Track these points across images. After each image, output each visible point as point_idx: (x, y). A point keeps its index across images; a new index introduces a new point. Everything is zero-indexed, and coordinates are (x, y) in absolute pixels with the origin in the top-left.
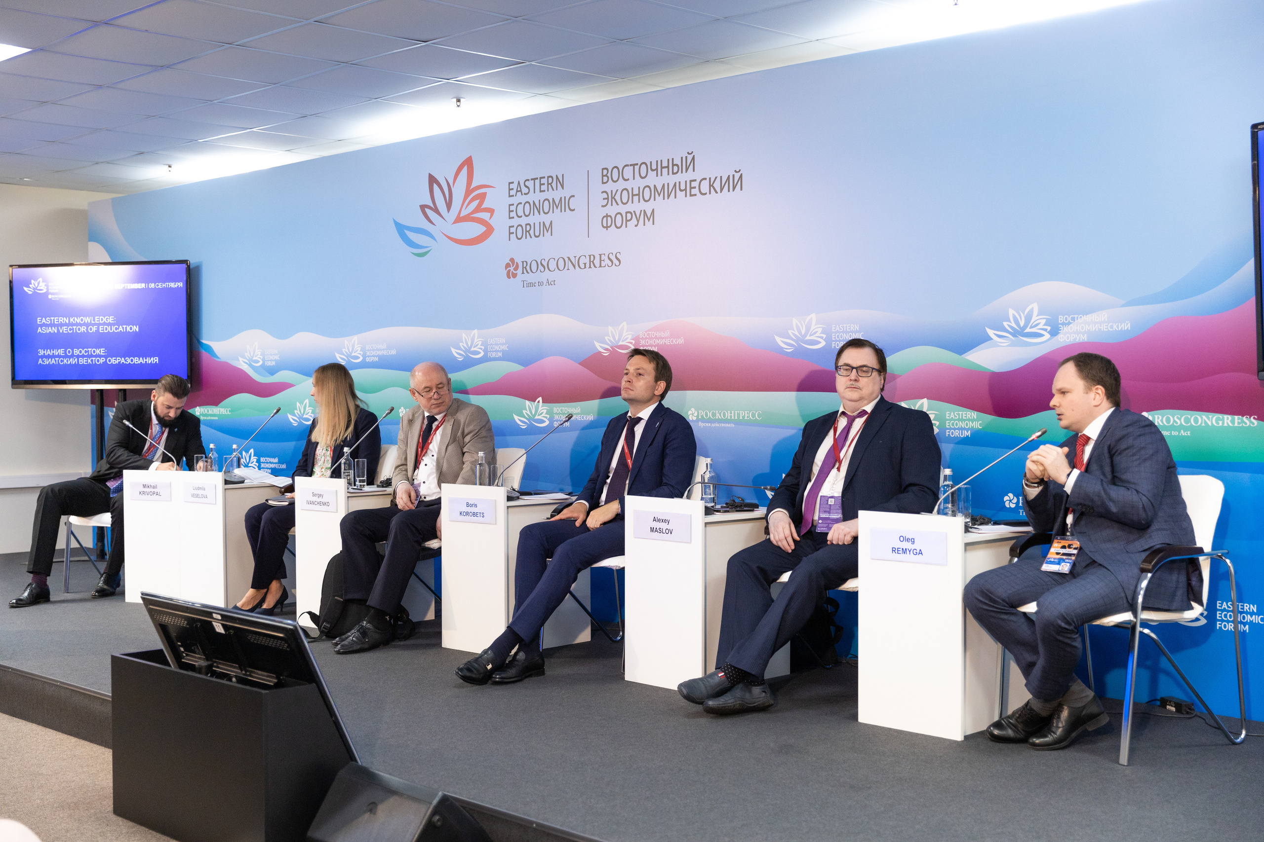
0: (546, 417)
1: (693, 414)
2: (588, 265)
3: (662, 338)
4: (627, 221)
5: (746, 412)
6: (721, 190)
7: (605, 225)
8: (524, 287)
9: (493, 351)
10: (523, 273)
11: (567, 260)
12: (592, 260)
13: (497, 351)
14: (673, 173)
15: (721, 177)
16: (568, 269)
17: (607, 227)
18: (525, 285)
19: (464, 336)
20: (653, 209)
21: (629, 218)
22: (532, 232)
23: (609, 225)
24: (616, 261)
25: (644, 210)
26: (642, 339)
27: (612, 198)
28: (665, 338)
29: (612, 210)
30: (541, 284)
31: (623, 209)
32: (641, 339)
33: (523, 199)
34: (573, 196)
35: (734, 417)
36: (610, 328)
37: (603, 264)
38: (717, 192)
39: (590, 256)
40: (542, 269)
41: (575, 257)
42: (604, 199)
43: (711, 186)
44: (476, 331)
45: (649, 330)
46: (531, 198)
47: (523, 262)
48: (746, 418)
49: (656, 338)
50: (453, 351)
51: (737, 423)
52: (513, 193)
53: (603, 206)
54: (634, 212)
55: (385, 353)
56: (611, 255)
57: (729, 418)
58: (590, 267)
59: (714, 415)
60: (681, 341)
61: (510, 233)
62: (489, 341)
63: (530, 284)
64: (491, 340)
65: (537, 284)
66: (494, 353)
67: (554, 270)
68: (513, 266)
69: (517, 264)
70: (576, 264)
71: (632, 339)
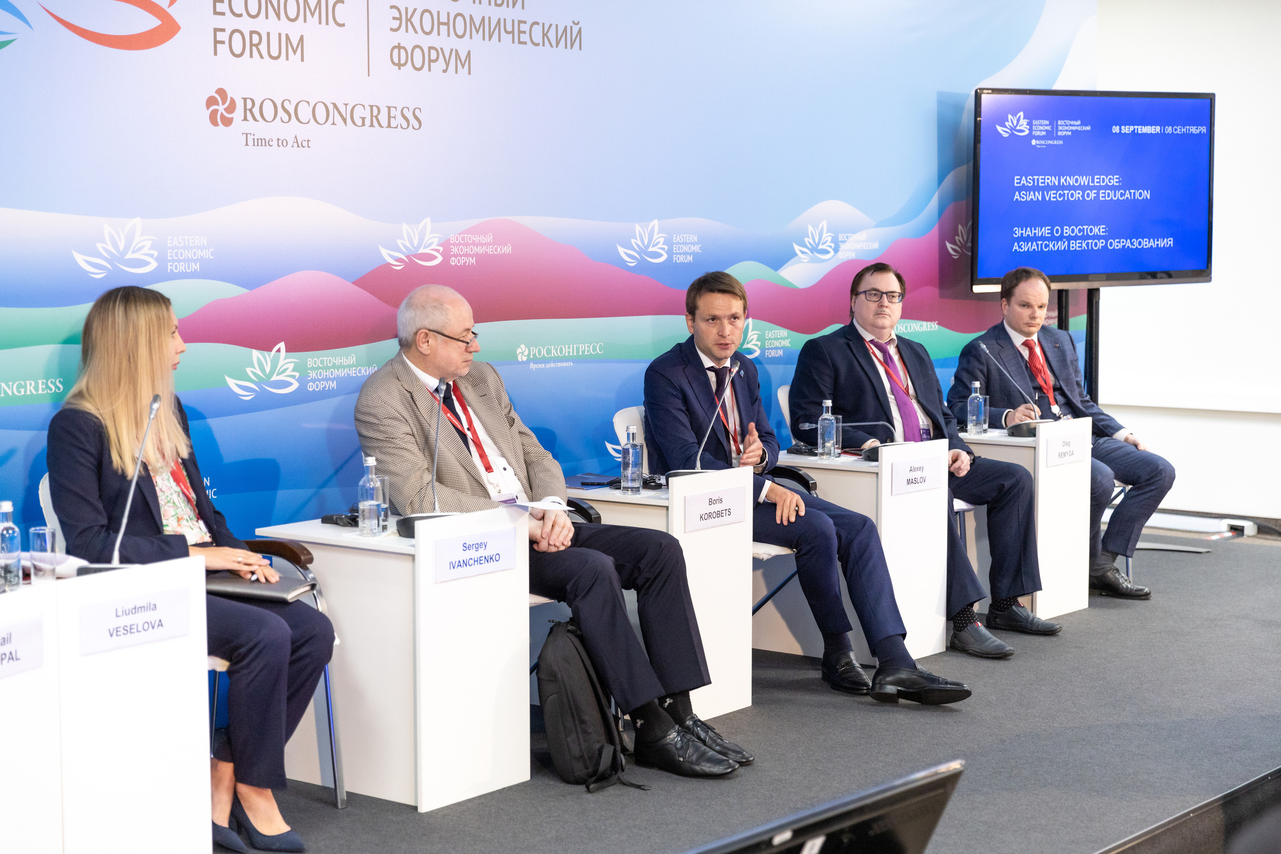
0: (293, 377)
1: (522, 353)
2: (368, 122)
3: (482, 245)
4: (430, 61)
5: (586, 345)
6: (558, 44)
7: (396, 61)
8: (247, 145)
9: (179, 261)
10: (245, 119)
11: (331, 107)
12: (375, 113)
13: (188, 261)
14: (497, 5)
15: (557, 25)
16: (334, 124)
17: (399, 65)
18: (250, 142)
19: (107, 229)
20: (469, 52)
21: (434, 56)
22: (263, 47)
23: (403, 62)
24: (413, 121)
25: (456, 50)
26: (454, 244)
27: (407, 20)
28: (487, 244)
29: (408, 39)
30: (282, 143)
31: (426, 42)
35: (573, 353)
36: (405, 227)
37: (393, 123)
38: (552, 46)
39: (371, 107)
41: (346, 105)
42: (394, 18)
43: (545, 35)
44: (137, 222)
45: (464, 232)
47: (245, 100)
48: (586, 353)
49: (474, 244)
50: (81, 260)
51: (577, 360)
53: (392, 30)
54: (442, 49)
57: (567, 354)
58: (372, 125)
59: (549, 352)
60: (507, 249)
61: (216, 42)
62: (169, 241)
63: (260, 141)
64: (175, 239)
65: (275, 143)
66: (181, 264)
67: (308, 122)
68: (224, 103)
69: (232, 101)
70: (348, 118)
71: (439, 245)
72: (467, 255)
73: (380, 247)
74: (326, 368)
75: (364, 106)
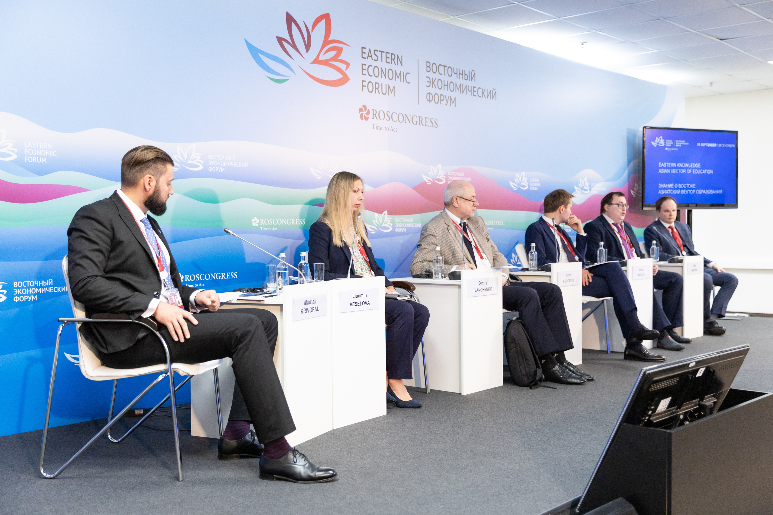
0: (390, 225)
2: (418, 123)
4: (441, 100)
5: (498, 221)
6: (487, 97)
8: (374, 129)
10: (373, 118)
11: (405, 116)
12: (421, 120)
14: (465, 79)
15: (487, 90)
16: (405, 123)
17: (430, 101)
18: (375, 128)
20: (455, 98)
21: (442, 99)
22: (380, 89)
23: (431, 99)
24: (434, 124)
25: (451, 97)
26: (450, 176)
27: (432, 83)
29: (433, 91)
30: (386, 129)
31: (440, 92)
33: (374, 64)
34: (409, 73)
35: (493, 224)
36: (432, 167)
37: (427, 124)
39: (419, 117)
40: (388, 119)
41: (410, 115)
42: (428, 82)
43: (483, 93)
45: (453, 171)
46: (379, 64)
47: (373, 110)
48: (498, 225)
50: (312, 170)
51: (495, 227)
52: (365, 56)
53: (427, 86)
54: (445, 96)
56: (432, 119)
57: (491, 224)
58: (419, 125)
61: (363, 86)
63: (378, 127)
65: (384, 129)
67: (396, 121)
68: (365, 111)
69: (369, 111)
70: (411, 121)
71: (445, 176)
73: (422, 175)
74: (402, 223)
75: (417, 116)
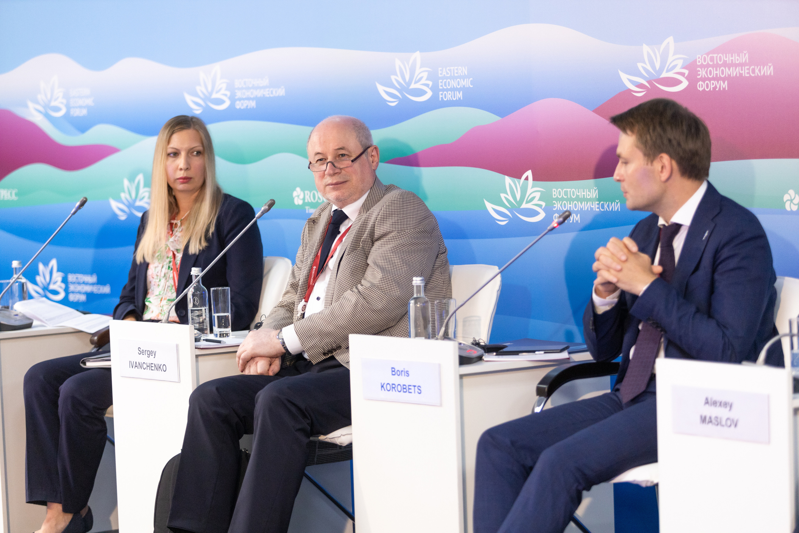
0: (540, 206)
3: (736, 65)
9: (447, 90)
13: (453, 90)
19: (398, 63)
26: (702, 66)
28: (741, 65)
32: (699, 66)
36: (646, 49)
44: (417, 55)
45: (713, 52)
49: (725, 64)
50: (381, 89)
55: (267, 93)
60: (768, 70)
62: (440, 72)
64: (444, 69)
66: (449, 92)
71: (686, 68)
72: (717, 79)
73: (619, 71)
74: (570, 200)
